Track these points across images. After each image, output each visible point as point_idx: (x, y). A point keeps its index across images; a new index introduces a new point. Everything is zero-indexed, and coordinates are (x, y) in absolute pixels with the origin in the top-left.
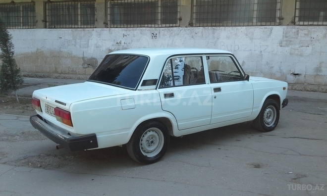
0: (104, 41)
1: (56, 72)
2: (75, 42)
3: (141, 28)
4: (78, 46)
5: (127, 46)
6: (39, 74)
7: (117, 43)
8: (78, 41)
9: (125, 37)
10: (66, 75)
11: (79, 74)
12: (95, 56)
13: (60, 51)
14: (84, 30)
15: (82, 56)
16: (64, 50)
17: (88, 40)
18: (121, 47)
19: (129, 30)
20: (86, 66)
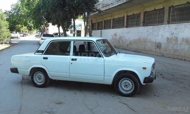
0: (165, 33)
1: (144, 50)
2: (153, 33)
3: (185, 24)
4: (154, 36)
5: (177, 35)
6: (138, 50)
7: (172, 34)
8: (154, 33)
9: (176, 29)
10: (148, 52)
11: (153, 52)
12: (161, 42)
13: (147, 39)
14: (157, 26)
15: (155, 41)
16: (148, 38)
17: (159, 32)
18: (174, 36)
19: (179, 25)
20: (156, 47)
